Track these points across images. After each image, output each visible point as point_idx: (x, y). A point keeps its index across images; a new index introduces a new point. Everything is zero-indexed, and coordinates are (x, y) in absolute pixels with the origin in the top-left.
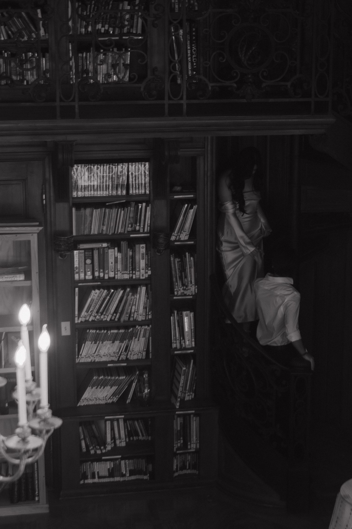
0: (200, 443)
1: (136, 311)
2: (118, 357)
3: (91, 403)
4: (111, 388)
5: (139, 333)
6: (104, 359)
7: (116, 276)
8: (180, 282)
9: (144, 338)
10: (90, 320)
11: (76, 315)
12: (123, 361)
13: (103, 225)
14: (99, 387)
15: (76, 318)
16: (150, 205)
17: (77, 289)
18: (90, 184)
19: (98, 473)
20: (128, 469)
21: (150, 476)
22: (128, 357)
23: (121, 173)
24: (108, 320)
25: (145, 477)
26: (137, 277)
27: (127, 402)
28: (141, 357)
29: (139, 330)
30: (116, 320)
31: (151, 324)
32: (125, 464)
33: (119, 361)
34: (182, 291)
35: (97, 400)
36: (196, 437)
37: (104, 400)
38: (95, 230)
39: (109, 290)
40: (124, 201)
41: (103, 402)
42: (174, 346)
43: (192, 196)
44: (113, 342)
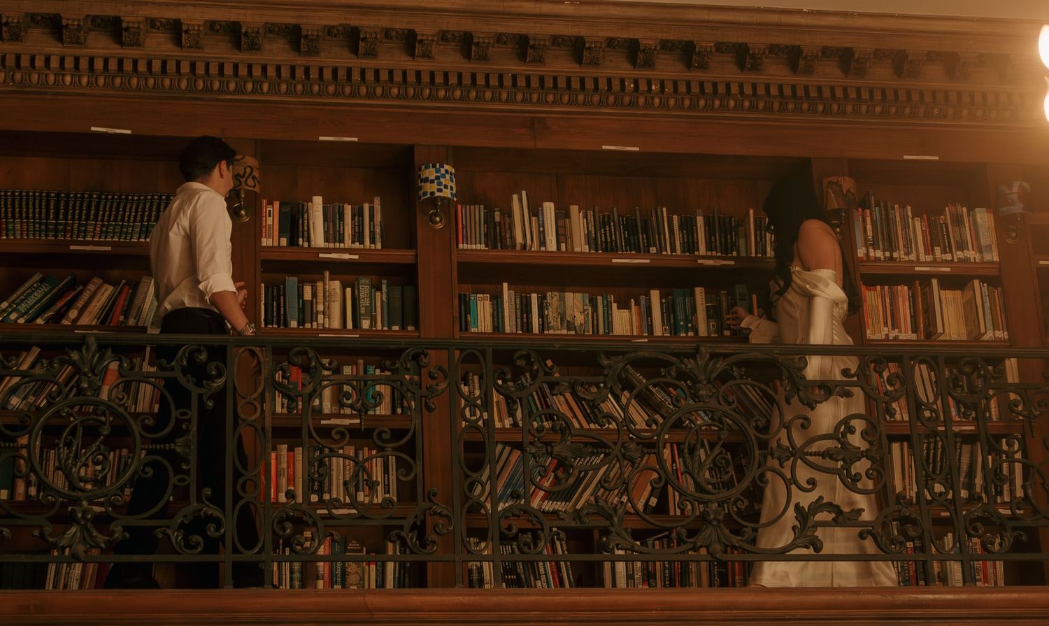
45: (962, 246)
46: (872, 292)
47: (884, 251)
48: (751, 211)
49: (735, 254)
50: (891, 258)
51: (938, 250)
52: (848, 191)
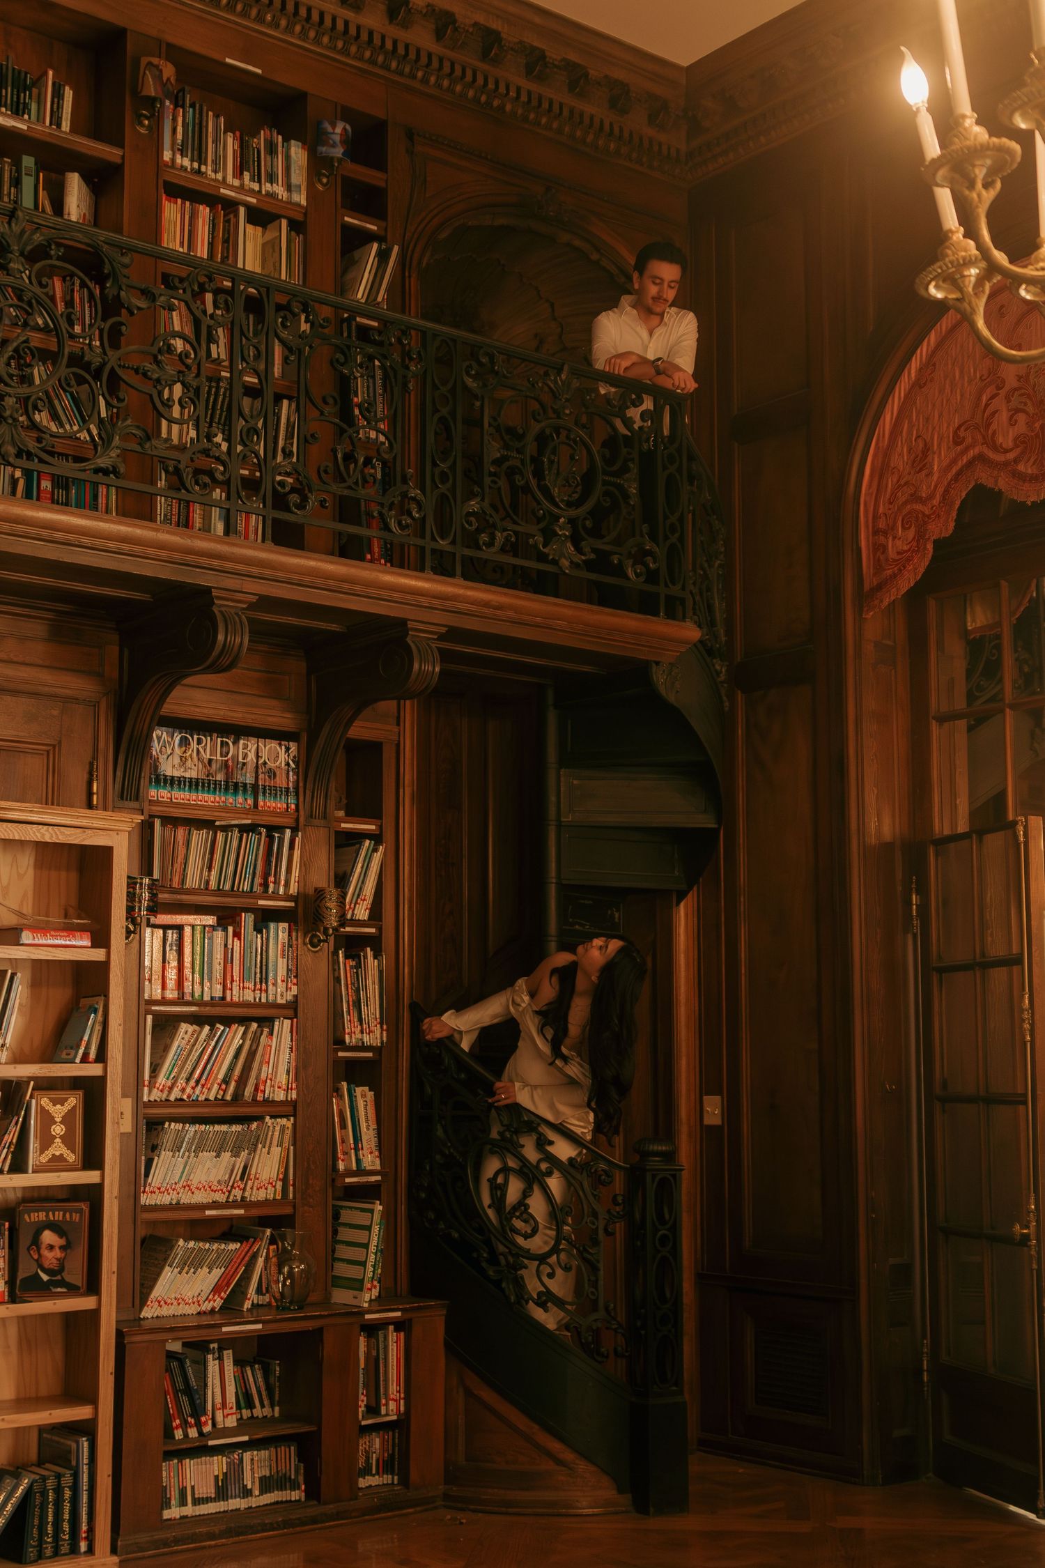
0: (407, 1399)
1: (270, 1076)
2: (227, 1194)
3: (166, 1311)
4: (209, 1273)
5: (270, 1133)
6: (200, 1197)
7: (228, 992)
8: (356, 1015)
9: (280, 1148)
10: (172, 1098)
11: (146, 1083)
12: (235, 1205)
13: (210, 869)
14: (186, 1268)
15: (146, 1089)
16: (300, 833)
17: (149, 1018)
18: (183, 774)
19: (193, 1488)
20: (256, 1475)
21: (306, 1491)
22: (247, 1194)
23: (244, 759)
24: (212, 1097)
25: (295, 1495)
26: (271, 998)
27: (245, 1307)
28: (272, 1196)
29: (271, 1128)
30: (228, 1098)
31: (295, 1116)
32: (252, 1460)
33: (228, 1205)
34: (359, 1036)
35: (179, 1304)
36: (398, 1384)
37: (194, 1303)
38: (192, 881)
39: (212, 1027)
40: (249, 822)
41: (192, 1310)
42: (341, 1166)
43: (373, 827)
44: (218, 1156)
45: (272, 178)
46: (172, 205)
47: (192, 161)
48: (51, 73)
49: (26, 117)
50: (199, 172)
51: (247, 175)
52: (168, 79)
